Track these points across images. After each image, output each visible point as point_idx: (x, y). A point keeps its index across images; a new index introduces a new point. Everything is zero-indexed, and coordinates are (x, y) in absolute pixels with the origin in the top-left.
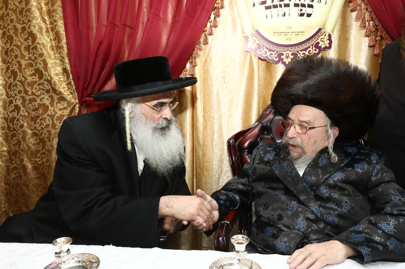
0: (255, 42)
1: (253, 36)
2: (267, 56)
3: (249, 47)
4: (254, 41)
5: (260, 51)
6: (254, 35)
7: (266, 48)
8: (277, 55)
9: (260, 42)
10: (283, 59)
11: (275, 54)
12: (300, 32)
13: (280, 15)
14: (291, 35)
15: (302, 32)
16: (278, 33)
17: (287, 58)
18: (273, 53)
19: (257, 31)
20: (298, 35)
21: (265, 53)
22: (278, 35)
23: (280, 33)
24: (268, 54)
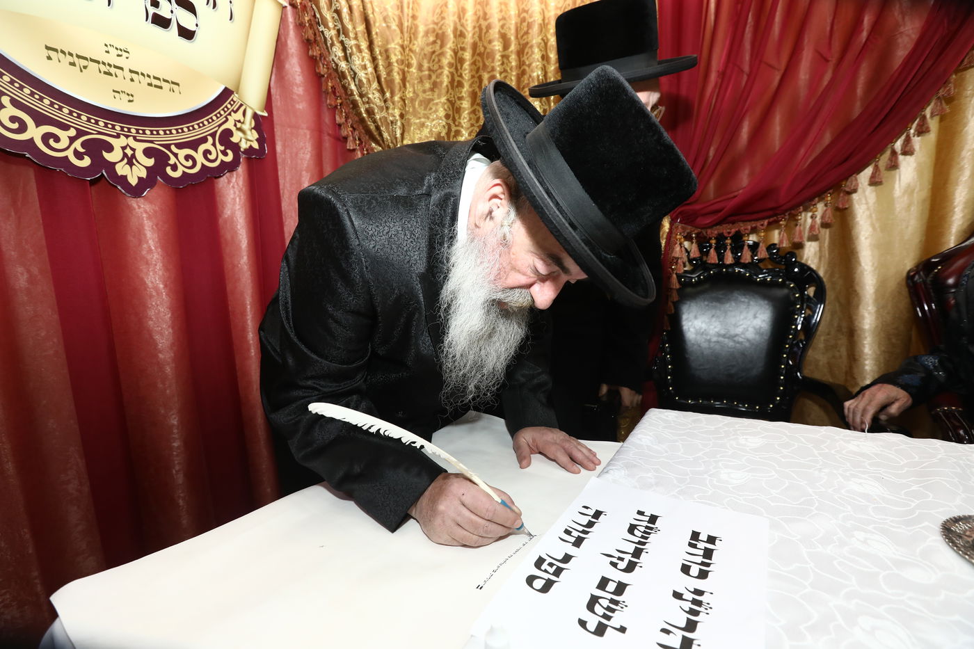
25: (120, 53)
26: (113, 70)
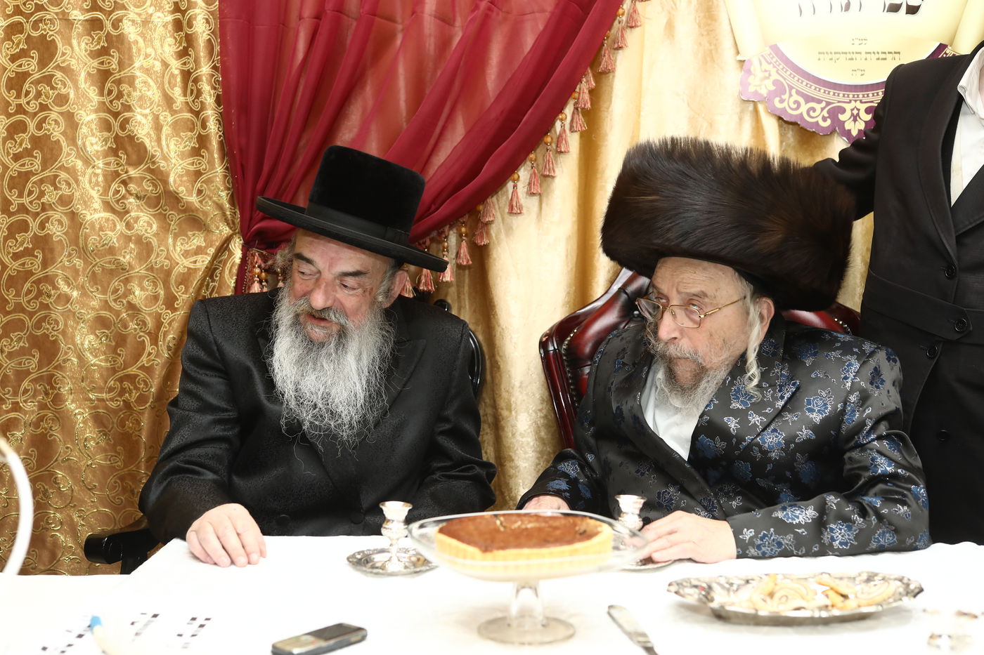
0: (770, 75)
1: (763, 61)
2: (801, 114)
3: (751, 89)
4: (767, 74)
5: (782, 101)
6: (765, 59)
7: (798, 93)
8: (828, 112)
9: (783, 77)
10: (844, 122)
11: (822, 109)
12: (890, 53)
13: (837, 8)
14: (866, 59)
15: (895, 53)
16: (831, 53)
17: (855, 120)
18: (818, 107)
19: (775, 49)
20: (885, 59)
21: (795, 106)
22: (831, 59)
23: (835, 53)
24: (804, 108)
25: (861, 42)
26: (854, 56)
